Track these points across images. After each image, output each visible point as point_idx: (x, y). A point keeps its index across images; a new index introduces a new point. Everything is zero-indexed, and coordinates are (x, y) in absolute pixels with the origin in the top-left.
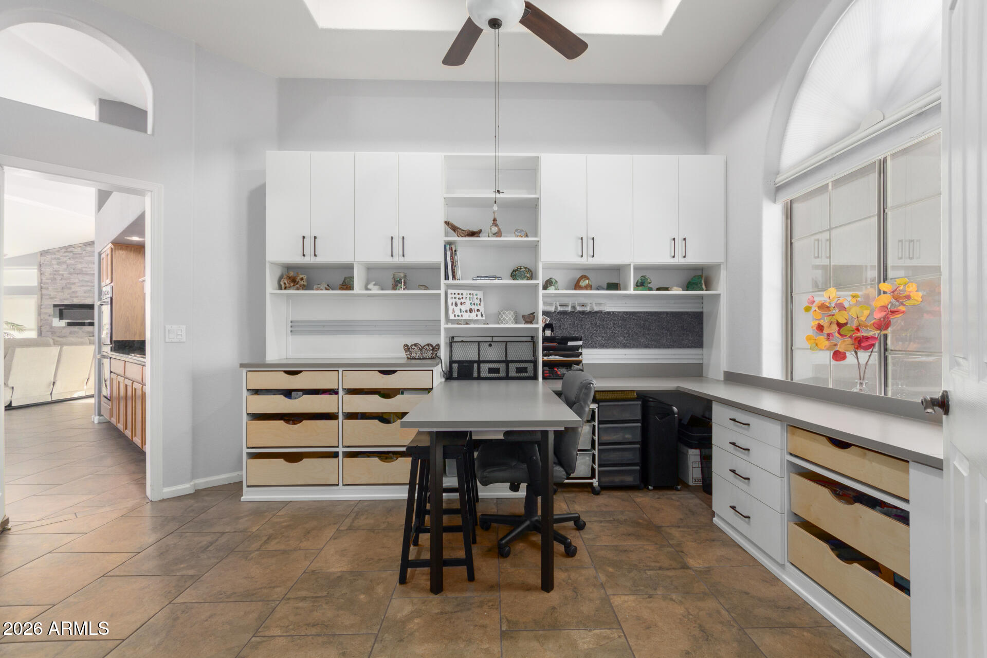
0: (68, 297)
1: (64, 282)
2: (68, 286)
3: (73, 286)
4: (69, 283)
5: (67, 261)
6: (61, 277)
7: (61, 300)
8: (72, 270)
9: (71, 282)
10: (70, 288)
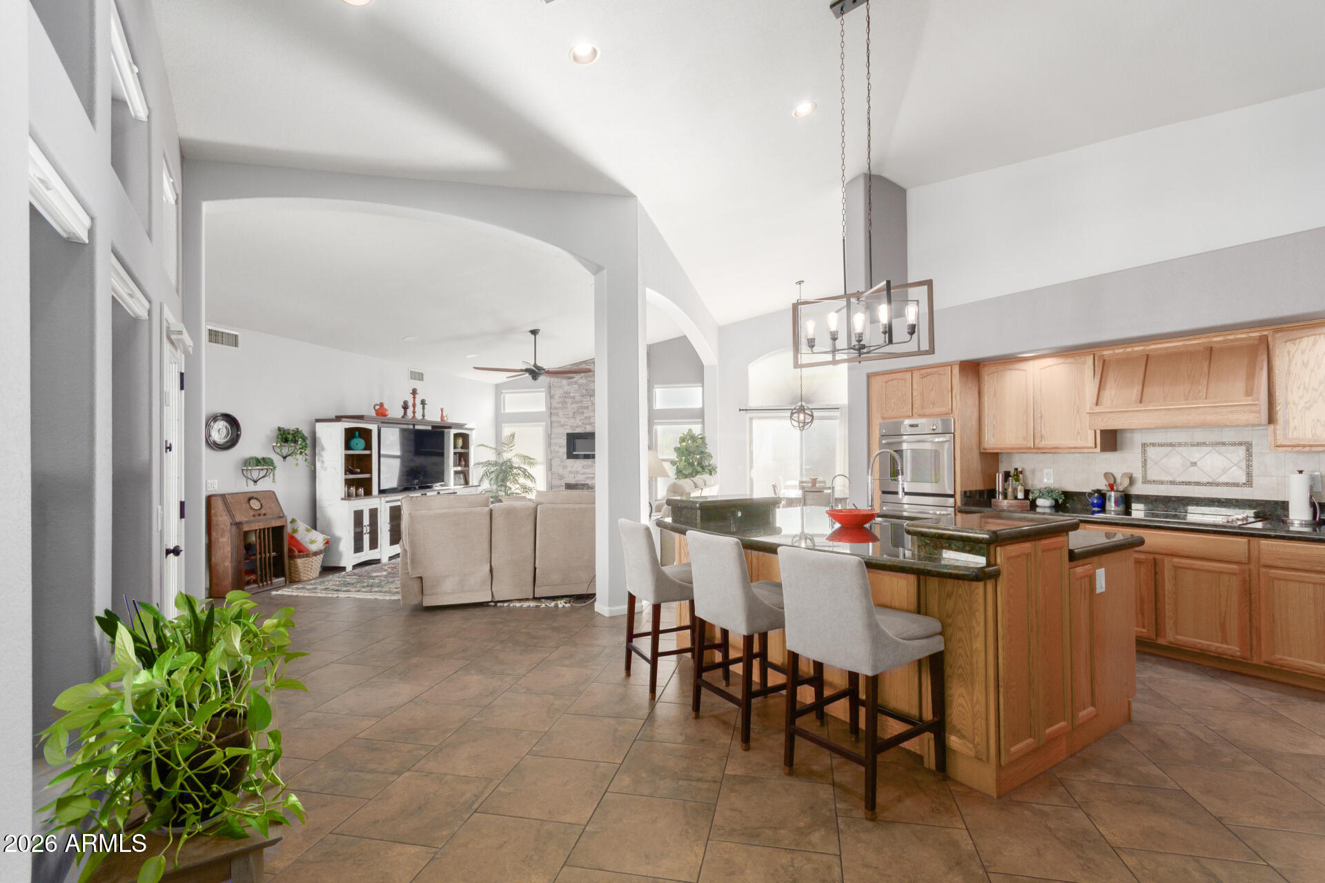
0: (580, 423)
1: (575, 406)
2: (580, 410)
3: (585, 411)
4: (582, 407)
5: (579, 381)
6: (573, 400)
7: (572, 427)
8: (584, 391)
9: (583, 405)
10: (583, 413)
